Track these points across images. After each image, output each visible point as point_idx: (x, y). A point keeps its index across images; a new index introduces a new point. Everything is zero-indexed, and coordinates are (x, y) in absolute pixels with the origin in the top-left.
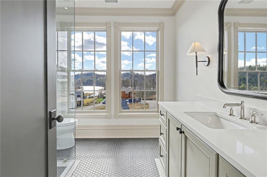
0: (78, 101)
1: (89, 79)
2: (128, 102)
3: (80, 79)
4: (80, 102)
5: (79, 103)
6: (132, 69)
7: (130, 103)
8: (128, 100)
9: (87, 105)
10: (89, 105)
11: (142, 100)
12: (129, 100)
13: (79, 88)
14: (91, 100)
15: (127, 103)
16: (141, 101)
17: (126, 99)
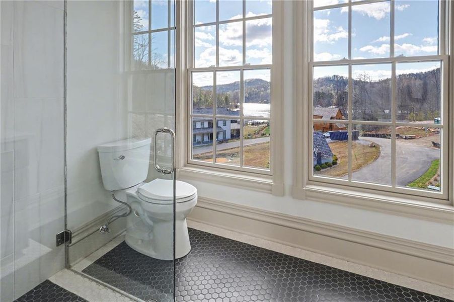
0: (234, 130)
1: (253, 91)
2: (328, 137)
3: (237, 91)
4: (238, 131)
5: (235, 132)
6: (347, 58)
7: (332, 141)
8: (327, 134)
9: (248, 138)
10: (252, 138)
11: (363, 136)
12: (330, 133)
13: (236, 107)
14: (256, 128)
15: (327, 140)
16: (359, 138)
17: (323, 132)
